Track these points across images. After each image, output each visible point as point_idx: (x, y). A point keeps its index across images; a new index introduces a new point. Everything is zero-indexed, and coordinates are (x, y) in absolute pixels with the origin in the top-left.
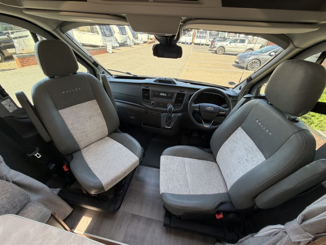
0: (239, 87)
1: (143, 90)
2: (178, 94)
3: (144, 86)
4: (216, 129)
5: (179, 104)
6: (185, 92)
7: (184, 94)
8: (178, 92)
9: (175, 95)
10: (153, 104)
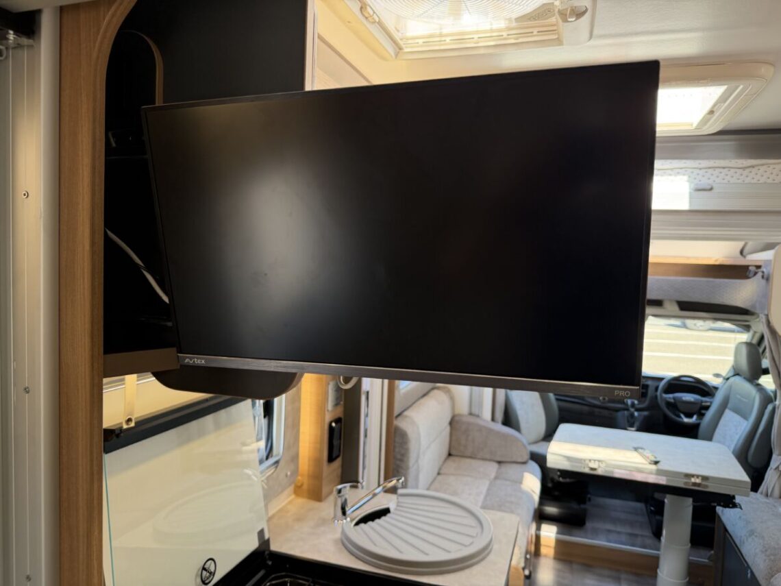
5: (644, 399)
6: (649, 383)
7: (647, 385)
10: (604, 399)
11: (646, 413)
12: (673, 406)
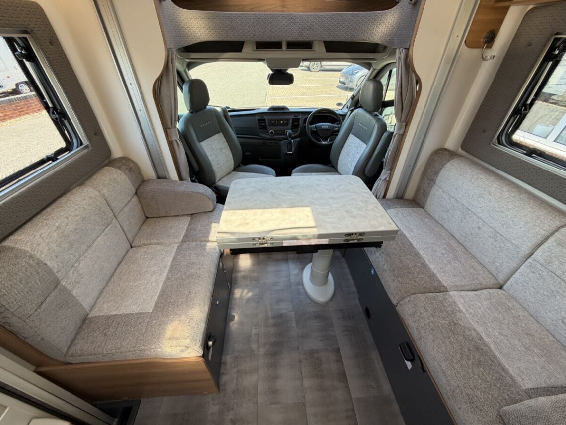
0: (346, 107)
1: (259, 120)
2: (293, 119)
3: (258, 116)
4: (332, 143)
5: (297, 130)
6: (300, 117)
7: (299, 119)
8: (294, 117)
9: (291, 121)
10: (271, 133)
11: (298, 139)
12: (315, 133)
